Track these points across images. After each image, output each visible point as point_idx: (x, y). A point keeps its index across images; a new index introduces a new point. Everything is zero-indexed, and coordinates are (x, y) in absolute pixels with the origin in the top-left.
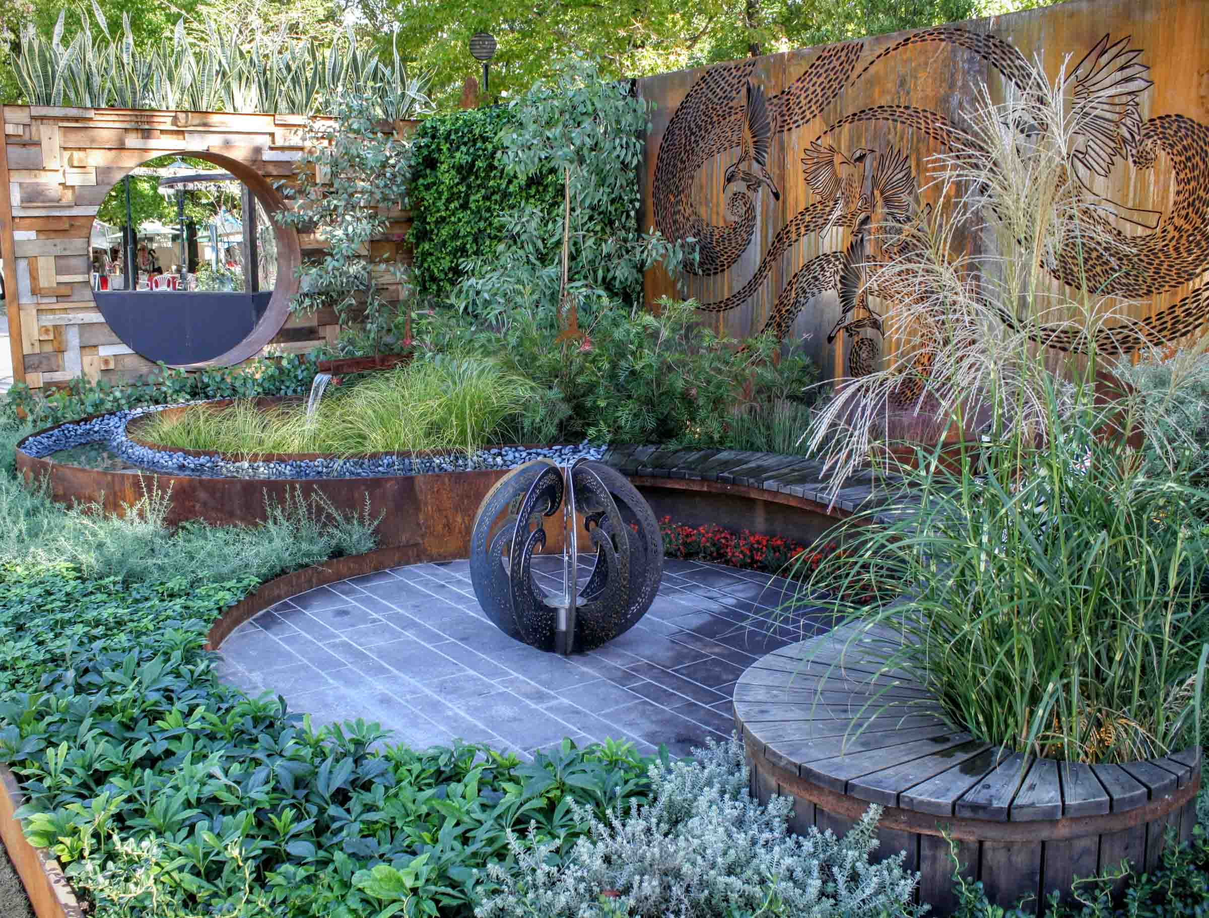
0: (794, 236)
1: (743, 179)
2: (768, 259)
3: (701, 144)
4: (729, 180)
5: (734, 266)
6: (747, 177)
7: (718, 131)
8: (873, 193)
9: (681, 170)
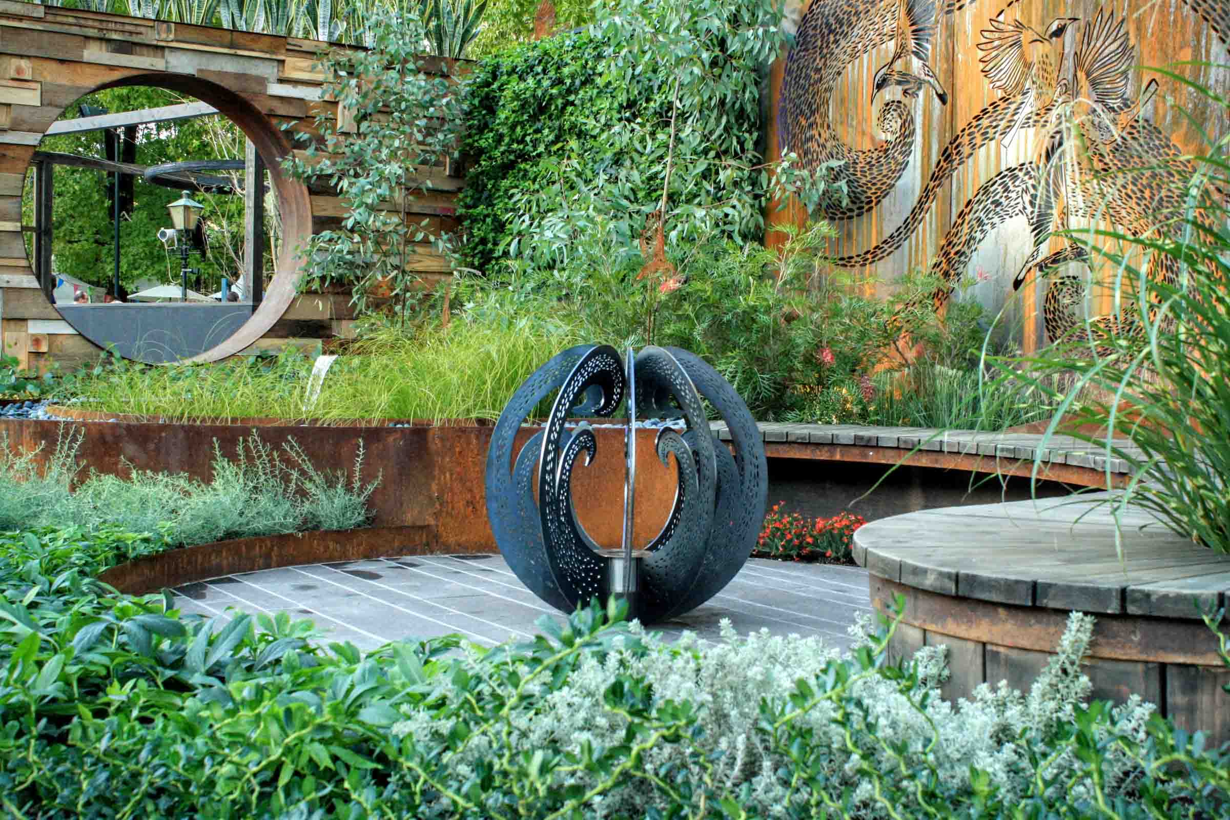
0: (966, 150)
1: (899, 83)
2: (932, 184)
3: (843, 43)
4: (880, 86)
5: (885, 202)
6: (905, 79)
7: (864, 22)
8: (1075, 75)
9: (816, 82)
